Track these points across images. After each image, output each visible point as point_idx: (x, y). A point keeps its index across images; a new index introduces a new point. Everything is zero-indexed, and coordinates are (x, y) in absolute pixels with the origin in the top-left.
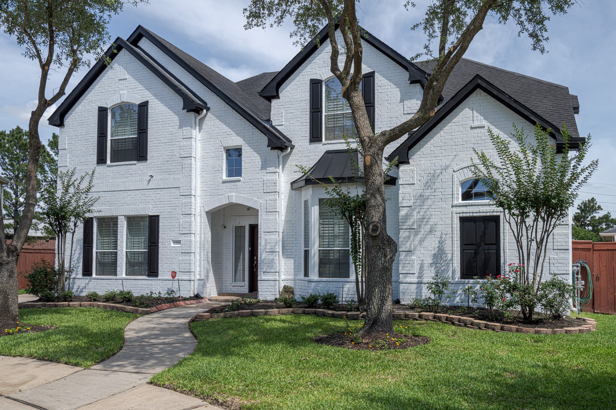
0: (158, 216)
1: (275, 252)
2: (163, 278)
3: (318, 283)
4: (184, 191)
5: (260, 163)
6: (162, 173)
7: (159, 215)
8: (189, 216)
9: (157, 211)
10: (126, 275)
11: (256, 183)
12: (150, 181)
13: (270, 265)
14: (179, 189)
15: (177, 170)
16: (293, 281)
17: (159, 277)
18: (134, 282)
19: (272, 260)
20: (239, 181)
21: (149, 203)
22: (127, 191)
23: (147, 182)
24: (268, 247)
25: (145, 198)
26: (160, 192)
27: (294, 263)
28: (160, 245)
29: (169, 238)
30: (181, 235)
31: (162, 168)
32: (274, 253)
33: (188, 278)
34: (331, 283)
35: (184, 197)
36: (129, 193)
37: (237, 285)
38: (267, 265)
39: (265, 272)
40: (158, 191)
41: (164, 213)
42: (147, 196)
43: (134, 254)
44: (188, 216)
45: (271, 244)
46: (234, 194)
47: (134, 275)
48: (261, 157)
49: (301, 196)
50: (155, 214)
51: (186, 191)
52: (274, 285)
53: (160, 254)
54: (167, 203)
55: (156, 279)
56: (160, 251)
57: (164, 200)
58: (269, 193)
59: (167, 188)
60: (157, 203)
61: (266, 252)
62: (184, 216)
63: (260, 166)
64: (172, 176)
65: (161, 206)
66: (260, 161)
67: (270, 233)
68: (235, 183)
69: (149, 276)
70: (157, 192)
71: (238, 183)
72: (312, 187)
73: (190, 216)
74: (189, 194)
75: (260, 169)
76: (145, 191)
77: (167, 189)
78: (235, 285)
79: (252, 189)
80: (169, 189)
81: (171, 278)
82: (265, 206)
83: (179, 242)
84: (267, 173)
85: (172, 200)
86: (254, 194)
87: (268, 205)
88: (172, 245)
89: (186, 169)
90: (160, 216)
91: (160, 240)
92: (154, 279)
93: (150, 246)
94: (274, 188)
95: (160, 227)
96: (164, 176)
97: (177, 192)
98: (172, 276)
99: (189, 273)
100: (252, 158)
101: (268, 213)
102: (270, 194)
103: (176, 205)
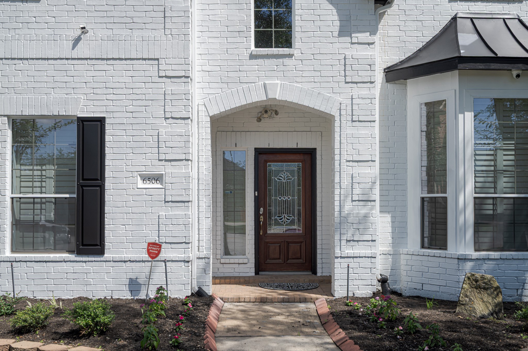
0: (101, 121)
1: (370, 201)
2: (117, 256)
3: (480, 262)
4: (169, 67)
5: (338, 23)
6: (109, 26)
7: (104, 118)
8: (183, 121)
9: (99, 109)
10: (13, 251)
11: (328, 62)
12: (77, 40)
13: (361, 227)
14: (156, 62)
15: (150, 20)
16: (390, 257)
17: (107, 255)
18: (37, 267)
19: (366, 216)
20: (290, 56)
21: (76, 91)
22: (16, 62)
23: (71, 43)
24: (357, 191)
25: (66, 79)
26: (106, 67)
27: (393, 222)
28: (108, 184)
29: (130, 168)
30: (163, 163)
31: (109, 14)
32: (369, 203)
33: (182, 256)
34: (507, 262)
35: (169, 80)
36: (21, 65)
37: (232, 261)
38: (355, 226)
39: (350, 241)
40: (102, 65)
41: (116, 115)
42: (69, 73)
43: (34, 203)
44: (179, 121)
45: (362, 186)
46: (279, 82)
47: (34, 250)
48: (338, 10)
49: (406, 95)
50: (92, 115)
51: (174, 67)
52: (370, 265)
53: (107, 204)
54: (125, 91)
55: (98, 259)
56: (108, 198)
57: (117, 85)
58: (356, 83)
59: (126, 59)
60: (98, 91)
61: (353, 201)
62: (171, 121)
63: (337, 29)
64: (136, 33)
65: (109, 97)
66: (336, 18)
67: (360, 164)
68: (281, 60)
69: (79, 252)
70: (97, 67)
71: (287, 61)
72: (459, 75)
73: (186, 121)
74: (183, 74)
75: (336, 34)
76: (66, 62)
77: (124, 62)
78: (227, 261)
79: (319, 74)
80: (128, 62)
81: (146, 256)
82: (349, 108)
83: (158, 178)
84: (352, 43)
85: (138, 85)
86: (324, 85)
87: (355, 107)
88: (141, 184)
89: (174, 20)
90: (107, 121)
91: (108, 173)
92: (93, 259)
93: (82, 186)
94: (369, 73)
95: (107, 144)
96: (115, 32)
97: (151, 69)
98: (149, 253)
99: (184, 245)
100: (318, 12)
101: (357, 124)
102: (359, 85)
103: (148, 97)
